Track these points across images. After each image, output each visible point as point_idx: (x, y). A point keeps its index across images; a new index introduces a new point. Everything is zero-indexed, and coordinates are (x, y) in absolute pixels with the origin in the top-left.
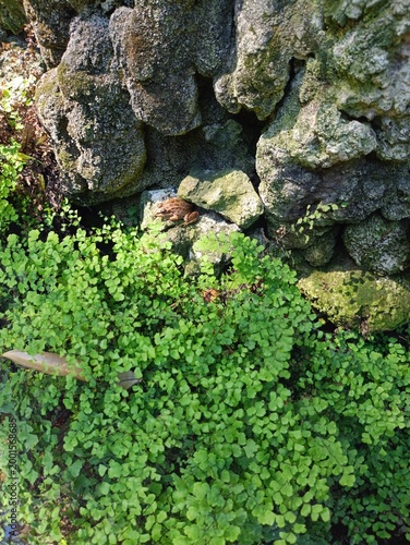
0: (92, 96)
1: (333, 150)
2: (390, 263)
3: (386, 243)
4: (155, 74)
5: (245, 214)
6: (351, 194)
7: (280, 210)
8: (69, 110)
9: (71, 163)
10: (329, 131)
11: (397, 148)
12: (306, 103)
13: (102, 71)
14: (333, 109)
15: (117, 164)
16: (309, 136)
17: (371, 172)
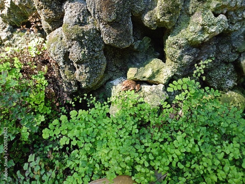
0: (84, 36)
1: (213, 31)
2: (231, 83)
3: (229, 74)
4: (117, 17)
5: (165, 77)
6: (215, 53)
7: (181, 71)
8: (70, 47)
9: (72, 76)
10: (211, 21)
11: (237, 24)
12: (193, 14)
13: (86, 24)
14: (210, 11)
15: (97, 69)
16: (199, 27)
17: (220, 41)
